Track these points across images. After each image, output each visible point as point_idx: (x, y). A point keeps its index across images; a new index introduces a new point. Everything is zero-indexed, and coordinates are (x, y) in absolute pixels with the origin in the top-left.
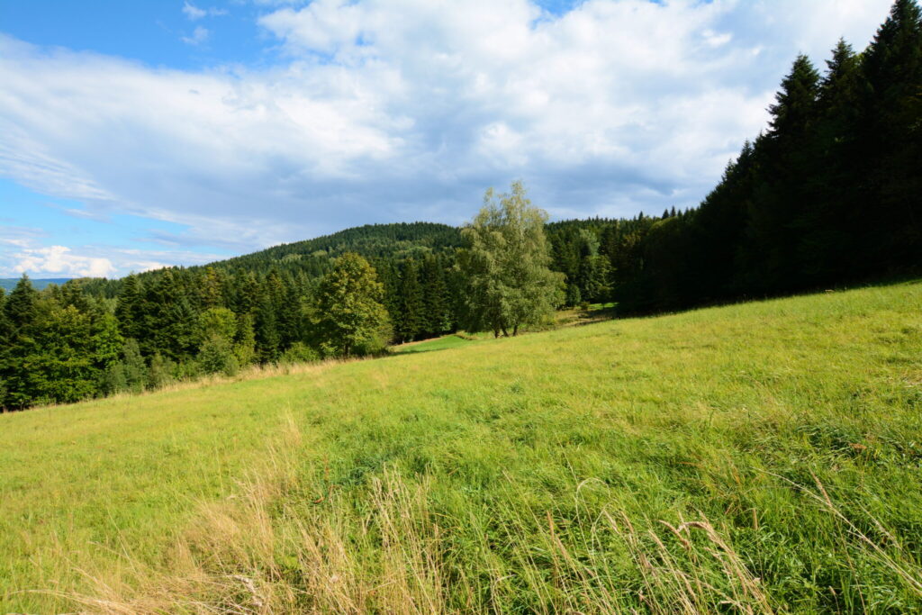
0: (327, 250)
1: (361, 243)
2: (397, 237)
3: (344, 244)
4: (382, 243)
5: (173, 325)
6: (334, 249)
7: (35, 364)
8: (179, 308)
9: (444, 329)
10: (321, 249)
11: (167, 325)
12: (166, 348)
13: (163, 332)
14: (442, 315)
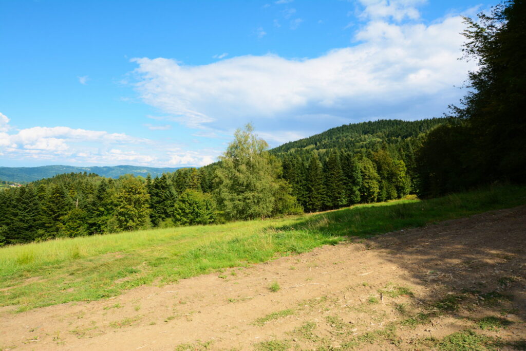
0: (316, 144)
1: (337, 138)
2: (363, 132)
3: (327, 139)
4: (351, 138)
5: (165, 202)
6: (320, 143)
7: (103, 221)
8: (168, 192)
9: (341, 203)
10: (312, 143)
11: (162, 201)
12: (162, 213)
13: (160, 206)
14: (339, 193)
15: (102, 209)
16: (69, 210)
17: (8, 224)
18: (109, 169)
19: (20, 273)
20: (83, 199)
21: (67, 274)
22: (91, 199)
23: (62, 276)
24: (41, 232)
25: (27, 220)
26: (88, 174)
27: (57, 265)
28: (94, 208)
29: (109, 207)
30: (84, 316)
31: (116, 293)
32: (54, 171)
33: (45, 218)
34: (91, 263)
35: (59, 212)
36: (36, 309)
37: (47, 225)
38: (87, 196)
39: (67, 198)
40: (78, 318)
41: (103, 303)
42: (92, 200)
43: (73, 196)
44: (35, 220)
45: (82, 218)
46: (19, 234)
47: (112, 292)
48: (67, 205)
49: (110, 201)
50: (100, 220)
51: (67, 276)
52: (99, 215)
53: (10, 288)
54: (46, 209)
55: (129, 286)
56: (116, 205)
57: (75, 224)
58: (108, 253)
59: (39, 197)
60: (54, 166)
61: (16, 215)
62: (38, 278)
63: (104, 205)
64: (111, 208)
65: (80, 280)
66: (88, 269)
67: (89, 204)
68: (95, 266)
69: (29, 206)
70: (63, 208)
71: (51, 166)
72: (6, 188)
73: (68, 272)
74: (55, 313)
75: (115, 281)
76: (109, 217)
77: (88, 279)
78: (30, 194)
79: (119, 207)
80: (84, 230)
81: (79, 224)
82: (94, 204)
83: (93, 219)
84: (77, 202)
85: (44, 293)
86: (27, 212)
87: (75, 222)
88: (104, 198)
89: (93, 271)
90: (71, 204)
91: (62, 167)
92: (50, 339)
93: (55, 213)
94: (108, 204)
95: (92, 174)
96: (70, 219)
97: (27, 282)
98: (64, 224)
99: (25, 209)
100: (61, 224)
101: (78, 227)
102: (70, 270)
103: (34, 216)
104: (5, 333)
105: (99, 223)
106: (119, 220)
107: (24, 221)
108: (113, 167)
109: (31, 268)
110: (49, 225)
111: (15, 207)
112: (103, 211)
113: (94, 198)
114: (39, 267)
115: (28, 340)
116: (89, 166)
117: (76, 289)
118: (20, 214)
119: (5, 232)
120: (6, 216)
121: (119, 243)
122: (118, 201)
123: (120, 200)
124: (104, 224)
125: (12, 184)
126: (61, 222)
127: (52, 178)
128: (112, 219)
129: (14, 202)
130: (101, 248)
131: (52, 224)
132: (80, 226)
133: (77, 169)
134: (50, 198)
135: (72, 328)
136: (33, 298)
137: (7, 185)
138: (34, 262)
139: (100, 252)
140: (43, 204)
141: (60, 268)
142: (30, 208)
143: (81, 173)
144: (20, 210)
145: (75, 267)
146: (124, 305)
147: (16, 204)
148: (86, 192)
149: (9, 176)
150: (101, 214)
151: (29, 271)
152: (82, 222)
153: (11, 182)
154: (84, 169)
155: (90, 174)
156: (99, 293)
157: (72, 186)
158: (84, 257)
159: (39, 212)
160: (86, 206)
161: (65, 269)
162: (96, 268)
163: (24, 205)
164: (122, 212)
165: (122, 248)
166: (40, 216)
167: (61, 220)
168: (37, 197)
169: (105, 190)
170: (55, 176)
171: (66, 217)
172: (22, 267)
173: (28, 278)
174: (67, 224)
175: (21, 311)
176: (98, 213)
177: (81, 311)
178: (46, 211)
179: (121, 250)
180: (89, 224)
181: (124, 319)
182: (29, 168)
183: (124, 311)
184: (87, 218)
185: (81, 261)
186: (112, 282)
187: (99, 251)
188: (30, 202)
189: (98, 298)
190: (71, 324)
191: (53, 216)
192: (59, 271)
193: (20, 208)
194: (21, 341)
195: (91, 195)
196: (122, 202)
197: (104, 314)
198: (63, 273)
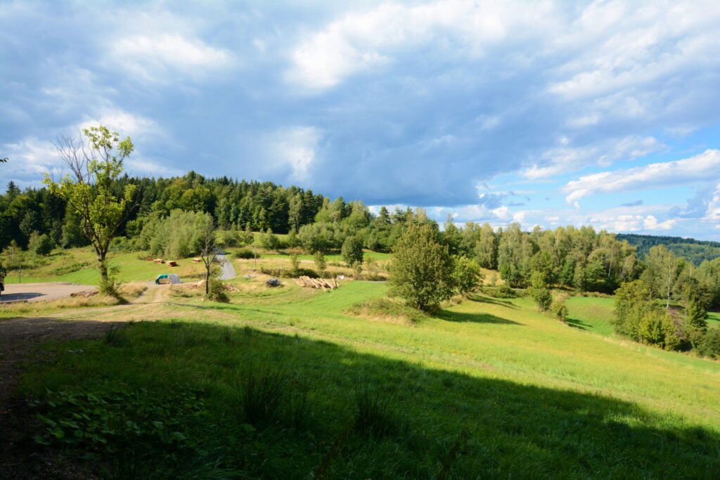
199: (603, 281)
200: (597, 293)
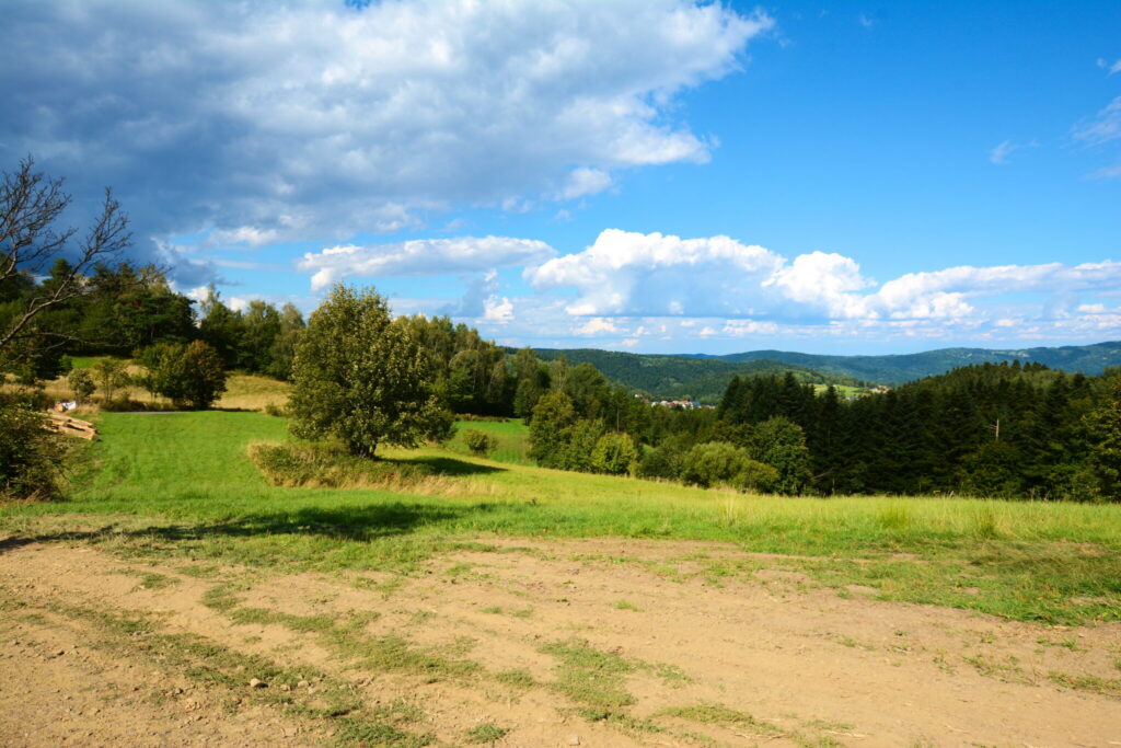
15: (1058, 447)
16: (981, 443)
17: (868, 460)
18: (1076, 352)
19: (884, 541)
20: (1011, 420)
21: (967, 562)
22: (1029, 420)
23: (957, 561)
24: (924, 481)
25: (900, 456)
26: (1022, 366)
27: (949, 541)
28: (1037, 442)
29: (1077, 443)
30: (994, 642)
31: (1071, 621)
32: (949, 362)
33: (931, 456)
34: (1019, 552)
35: (957, 444)
36: (908, 604)
37: (935, 469)
38: (1020, 415)
39: (974, 418)
40: (982, 641)
41: (1036, 631)
42: (1033, 423)
43: (989, 413)
44: (913, 458)
45: (1009, 462)
46: (886, 480)
47: (1061, 614)
48: (975, 431)
49: (1078, 428)
50: (1053, 472)
51: (968, 565)
52: (1049, 461)
53: (868, 561)
54: (933, 436)
55: (1105, 614)
56: (1096, 441)
57: (994, 474)
58: (1064, 540)
59: (920, 412)
60: (948, 350)
61: (880, 444)
62: (913, 556)
63: (1064, 438)
64: (1082, 445)
65: (993, 578)
66: (1012, 562)
67: (1025, 432)
68: (1025, 557)
69: (903, 429)
70: (967, 436)
71: (944, 351)
72: (864, 394)
73: (970, 558)
74: (940, 621)
75: (1073, 599)
76: (1076, 467)
77: (1010, 580)
78: (905, 407)
79: (1102, 445)
80: (1014, 490)
81: (1002, 474)
82: (1037, 434)
83: (1035, 467)
84: (997, 427)
85: (921, 583)
86: (899, 441)
87: (994, 469)
88: (1061, 420)
89: (1021, 567)
90: (985, 431)
91: (966, 351)
92: (929, 657)
93: (950, 446)
94: (1074, 436)
95: (1031, 364)
96: (982, 462)
97: (895, 559)
98: (970, 472)
99: (896, 434)
100: (964, 471)
101: (1000, 481)
102: (973, 555)
103: (911, 449)
104: (858, 623)
105: (1050, 477)
106: (1101, 474)
107: (894, 456)
108: (1089, 347)
109: (904, 536)
110: (939, 470)
111: (878, 429)
112: (1061, 452)
113: (1036, 419)
114: (916, 538)
115: (893, 647)
116: (1026, 348)
117: (983, 592)
118: (887, 443)
119: (863, 474)
120: (865, 444)
121: (1094, 524)
122: (1098, 428)
123: (1105, 426)
124: (1063, 482)
125: (873, 387)
126: (963, 467)
127: (944, 374)
128: (1081, 472)
129: (877, 421)
130: (1047, 526)
131: (946, 470)
132: (1005, 480)
133: (998, 354)
134: (942, 416)
135: (970, 654)
136: (903, 586)
137: (866, 388)
138: (907, 528)
139: (1042, 535)
140: (927, 427)
141: (954, 547)
142: (904, 434)
143: (1006, 363)
144: (887, 435)
145: (983, 552)
146: (1089, 649)
147: (880, 423)
148: (1019, 405)
149: (868, 372)
150: (1055, 458)
151: (898, 541)
152: (1008, 472)
153: (873, 383)
154: (1013, 354)
155: (1028, 364)
156: (1030, 610)
157: (986, 392)
158: (1004, 538)
159: (921, 441)
160: (1017, 437)
161: (964, 552)
162: (1028, 563)
163: (894, 427)
164: (1111, 456)
165: (1100, 536)
166: (922, 450)
167: (963, 461)
168: (916, 413)
169: (1064, 402)
170: (950, 370)
171: (974, 456)
172: (887, 531)
173: (896, 552)
174: (976, 471)
175: (883, 599)
176: (1048, 454)
177: (991, 633)
178: (933, 442)
179: (1099, 539)
180: (1025, 477)
181: (1084, 675)
182: (902, 357)
183: (1088, 662)
184: (1020, 464)
185: (998, 544)
186: (1066, 599)
187: (1040, 532)
188: (905, 421)
189: (1027, 618)
190: (967, 646)
191: (947, 452)
192: (952, 552)
193: (887, 431)
194: (882, 644)
195: (1029, 412)
196: (1110, 430)
197: (1037, 652)
198: (961, 558)
199: (471, 397)
200: (469, 415)
